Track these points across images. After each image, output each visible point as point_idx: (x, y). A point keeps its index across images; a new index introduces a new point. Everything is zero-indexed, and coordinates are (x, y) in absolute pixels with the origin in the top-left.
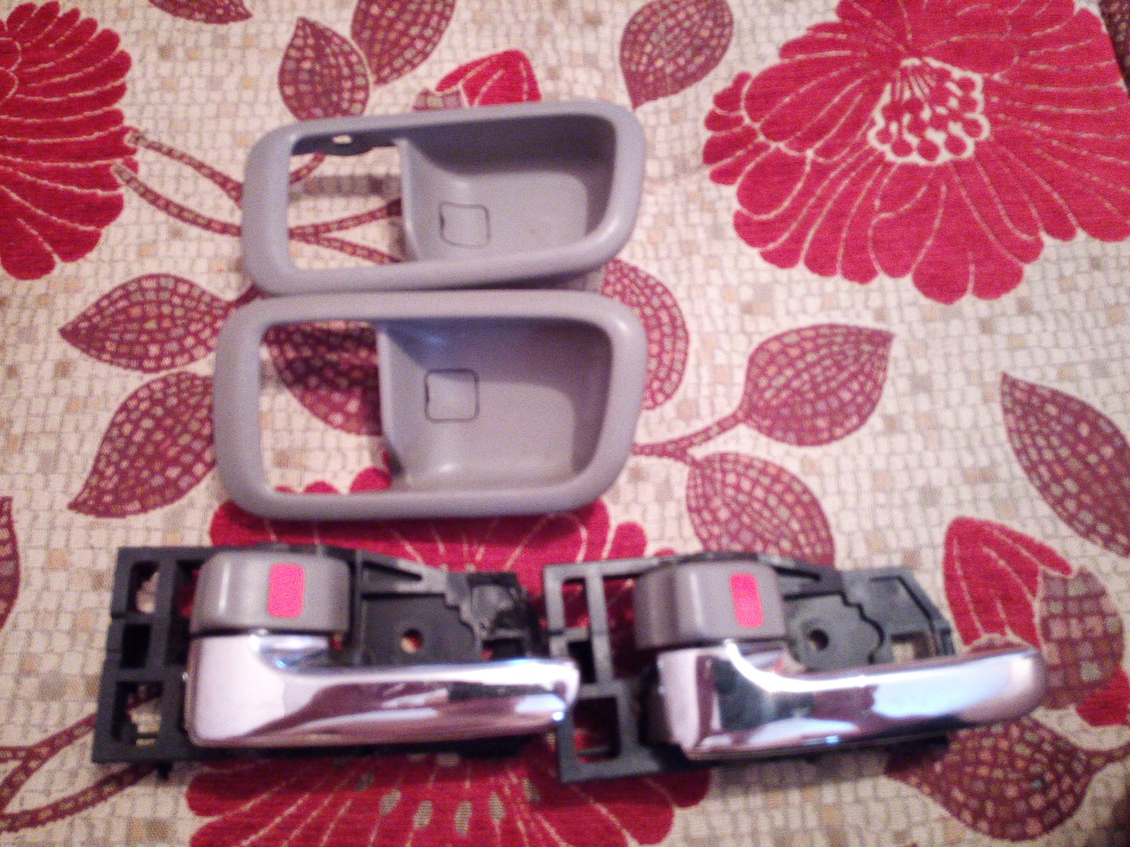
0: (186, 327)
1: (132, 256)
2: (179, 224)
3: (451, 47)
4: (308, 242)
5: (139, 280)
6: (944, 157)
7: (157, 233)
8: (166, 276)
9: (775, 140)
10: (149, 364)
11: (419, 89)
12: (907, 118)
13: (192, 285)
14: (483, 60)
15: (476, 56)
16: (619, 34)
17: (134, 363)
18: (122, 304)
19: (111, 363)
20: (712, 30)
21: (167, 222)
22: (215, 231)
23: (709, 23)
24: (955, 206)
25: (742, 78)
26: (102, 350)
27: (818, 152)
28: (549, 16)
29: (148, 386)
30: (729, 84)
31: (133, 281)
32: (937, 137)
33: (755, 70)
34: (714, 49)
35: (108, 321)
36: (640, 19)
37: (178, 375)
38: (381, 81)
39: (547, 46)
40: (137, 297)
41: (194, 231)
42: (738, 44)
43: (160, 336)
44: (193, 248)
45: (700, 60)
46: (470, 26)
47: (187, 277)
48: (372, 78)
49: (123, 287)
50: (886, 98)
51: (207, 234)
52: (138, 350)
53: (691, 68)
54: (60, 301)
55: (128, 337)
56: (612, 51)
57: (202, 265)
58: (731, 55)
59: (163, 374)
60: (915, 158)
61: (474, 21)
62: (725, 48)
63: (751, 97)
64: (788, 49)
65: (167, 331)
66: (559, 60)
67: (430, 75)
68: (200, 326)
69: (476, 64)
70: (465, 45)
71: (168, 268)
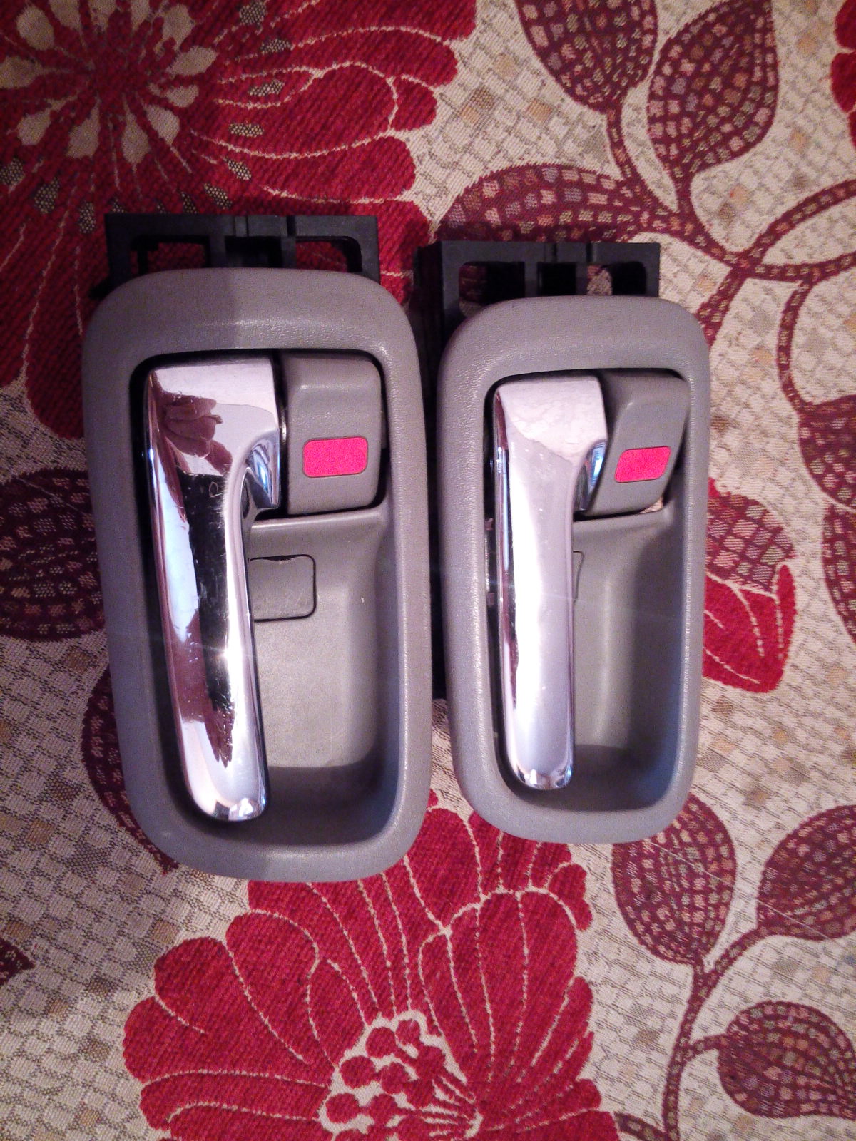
0: (692, 116)
1: (801, 122)
2: (807, 194)
3: (824, 618)
4: (704, 306)
5: (773, 108)
6: (338, 1086)
7: (810, 164)
8: (760, 138)
9: (488, 902)
10: (675, 51)
11: (798, 548)
12: (412, 1074)
13: (734, 155)
14: (787, 643)
15: (797, 638)
16: (723, 816)
17: (686, 38)
18: (758, 74)
19: (702, 17)
20: (661, 924)
21: (816, 182)
22: (777, 222)
23: (670, 926)
24: (271, 1056)
25: (584, 918)
26: (721, 19)
27: (441, 940)
28: (791, 750)
29: (654, 32)
30: (587, 899)
31: (775, 101)
32: (367, 1093)
33: (584, 939)
34: (638, 910)
35: (748, 48)
36: (724, 851)
37: (645, 69)
38: (832, 516)
39: (759, 724)
40: (755, 93)
41: (791, 201)
42: (625, 942)
43: (699, 84)
44: (775, 186)
45: (636, 885)
46: (835, 657)
47: (746, 157)
48: (841, 507)
49: (775, 88)
50: (452, 1066)
51: (780, 211)
52: (698, 52)
53: (632, 869)
54: (800, 19)
55: (718, 55)
56: (708, 794)
57: (749, 181)
58: (619, 925)
59: (656, 56)
60: (359, 1049)
61: (837, 664)
62: (630, 923)
63: (557, 911)
64: (584, 994)
65: (700, 94)
66: (734, 726)
67: (805, 572)
68: (684, 131)
69: (788, 632)
70: (816, 636)
71: (766, 145)
